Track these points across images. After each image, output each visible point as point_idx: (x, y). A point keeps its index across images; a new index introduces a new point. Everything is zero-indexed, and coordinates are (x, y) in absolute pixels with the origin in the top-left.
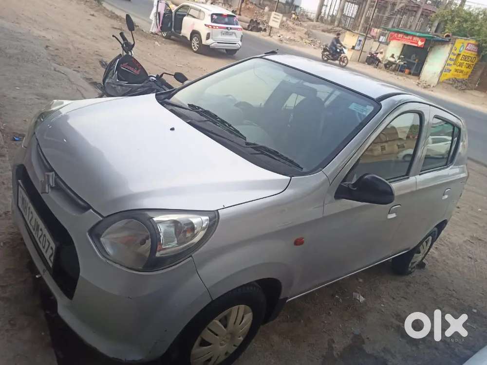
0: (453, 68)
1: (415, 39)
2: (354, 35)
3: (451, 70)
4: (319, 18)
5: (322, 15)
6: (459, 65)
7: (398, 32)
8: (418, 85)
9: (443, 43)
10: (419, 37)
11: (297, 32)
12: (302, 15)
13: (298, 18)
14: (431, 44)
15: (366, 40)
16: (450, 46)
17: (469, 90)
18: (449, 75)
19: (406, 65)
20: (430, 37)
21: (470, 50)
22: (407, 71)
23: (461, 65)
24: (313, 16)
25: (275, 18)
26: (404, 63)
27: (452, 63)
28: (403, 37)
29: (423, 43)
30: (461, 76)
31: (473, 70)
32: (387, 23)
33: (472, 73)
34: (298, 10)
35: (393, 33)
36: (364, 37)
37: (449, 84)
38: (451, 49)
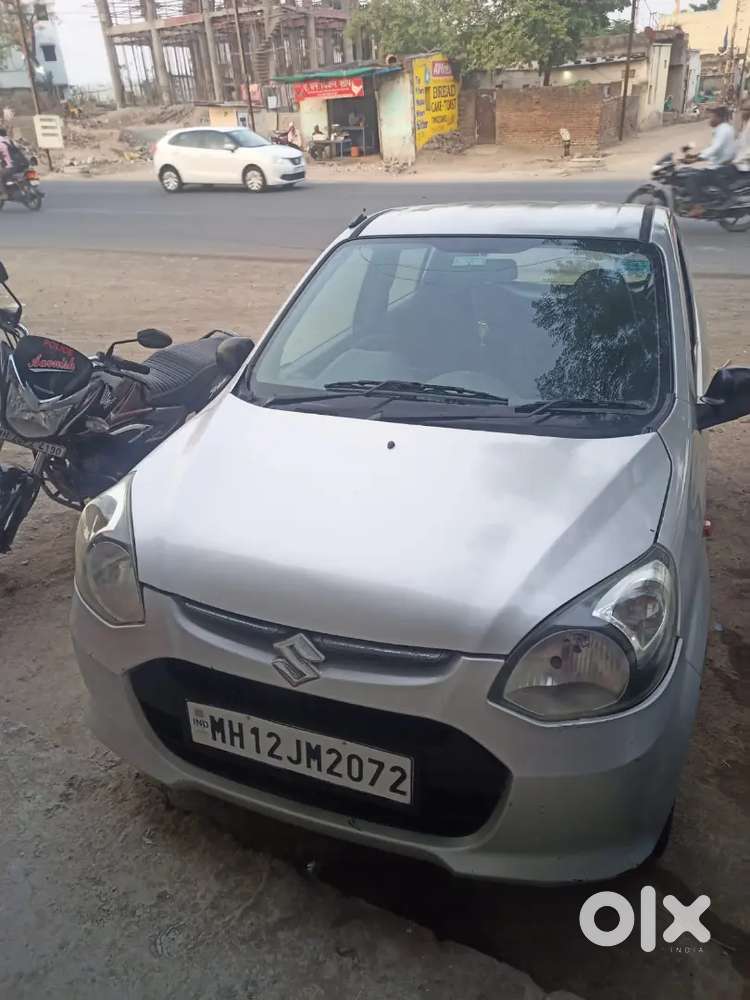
0: (428, 117)
1: (342, 83)
2: (226, 113)
3: (426, 123)
5: (128, 89)
6: (436, 109)
7: (307, 80)
8: (387, 171)
9: (394, 75)
10: (349, 77)
11: (102, 143)
12: (82, 102)
13: (80, 111)
14: (376, 83)
15: (254, 115)
16: (407, 76)
17: (468, 148)
18: (429, 133)
19: (349, 140)
20: (368, 72)
21: (441, 75)
22: (354, 150)
23: (438, 108)
24: (108, 95)
25: (45, 127)
26: (346, 137)
27: (422, 108)
28: (319, 86)
29: (361, 87)
30: (448, 128)
31: (459, 110)
32: (264, 69)
33: (459, 115)
34: (69, 95)
35: (298, 86)
36: (247, 110)
37: (435, 149)
38: (412, 84)
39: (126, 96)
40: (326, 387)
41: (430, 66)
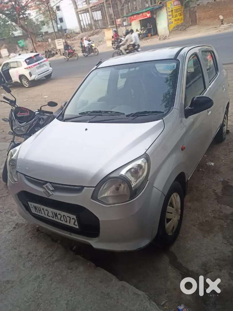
0: (173, 20)
1: (144, 14)
2: (109, 30)
3: (172, 22)
4: (83, 30)
5: (83, 27)
6: (175, 17)
7: (133, 15)
8: (160, 40)
9: (160, 8)
10: (146, 12)
11: (75, 45)
12: (71, 33)
13: (70, 36)
14: (154, 12)
15: (118, 29)
16: (165, 8)
17: (187, 28)
18: (173, 25)
19: (147, 32)
20: (151, 9)
21: (177, 5)
22: (149, 35)
23: (176, 16)
24: (78, 30)
25: (58, 43)
26: (146, 31)
27: (171, 17)
28: (137, 16)
29: (150, 14)
30: (180, 23)
31: (184, 16)
32: (122, 13)
33: (184, 17)
34: (67, 31)
35: (130, 17)
36: (116, 28)
37: (176, 30)
38: (167, 10)
39: (83, 29)
40: (79, 114)
41: (173, 3)
